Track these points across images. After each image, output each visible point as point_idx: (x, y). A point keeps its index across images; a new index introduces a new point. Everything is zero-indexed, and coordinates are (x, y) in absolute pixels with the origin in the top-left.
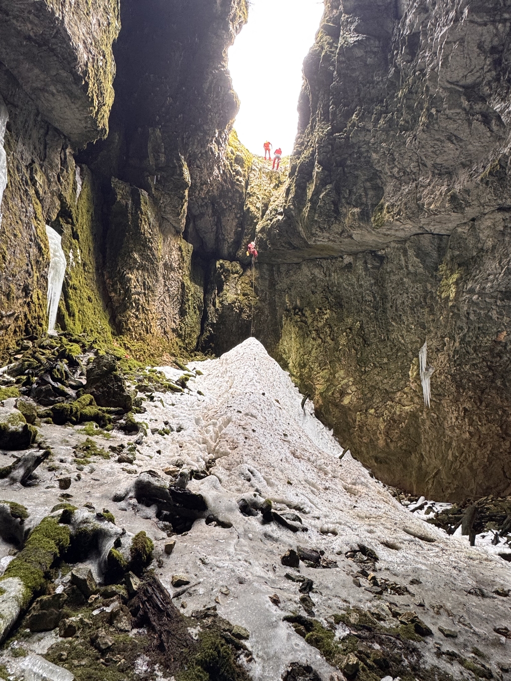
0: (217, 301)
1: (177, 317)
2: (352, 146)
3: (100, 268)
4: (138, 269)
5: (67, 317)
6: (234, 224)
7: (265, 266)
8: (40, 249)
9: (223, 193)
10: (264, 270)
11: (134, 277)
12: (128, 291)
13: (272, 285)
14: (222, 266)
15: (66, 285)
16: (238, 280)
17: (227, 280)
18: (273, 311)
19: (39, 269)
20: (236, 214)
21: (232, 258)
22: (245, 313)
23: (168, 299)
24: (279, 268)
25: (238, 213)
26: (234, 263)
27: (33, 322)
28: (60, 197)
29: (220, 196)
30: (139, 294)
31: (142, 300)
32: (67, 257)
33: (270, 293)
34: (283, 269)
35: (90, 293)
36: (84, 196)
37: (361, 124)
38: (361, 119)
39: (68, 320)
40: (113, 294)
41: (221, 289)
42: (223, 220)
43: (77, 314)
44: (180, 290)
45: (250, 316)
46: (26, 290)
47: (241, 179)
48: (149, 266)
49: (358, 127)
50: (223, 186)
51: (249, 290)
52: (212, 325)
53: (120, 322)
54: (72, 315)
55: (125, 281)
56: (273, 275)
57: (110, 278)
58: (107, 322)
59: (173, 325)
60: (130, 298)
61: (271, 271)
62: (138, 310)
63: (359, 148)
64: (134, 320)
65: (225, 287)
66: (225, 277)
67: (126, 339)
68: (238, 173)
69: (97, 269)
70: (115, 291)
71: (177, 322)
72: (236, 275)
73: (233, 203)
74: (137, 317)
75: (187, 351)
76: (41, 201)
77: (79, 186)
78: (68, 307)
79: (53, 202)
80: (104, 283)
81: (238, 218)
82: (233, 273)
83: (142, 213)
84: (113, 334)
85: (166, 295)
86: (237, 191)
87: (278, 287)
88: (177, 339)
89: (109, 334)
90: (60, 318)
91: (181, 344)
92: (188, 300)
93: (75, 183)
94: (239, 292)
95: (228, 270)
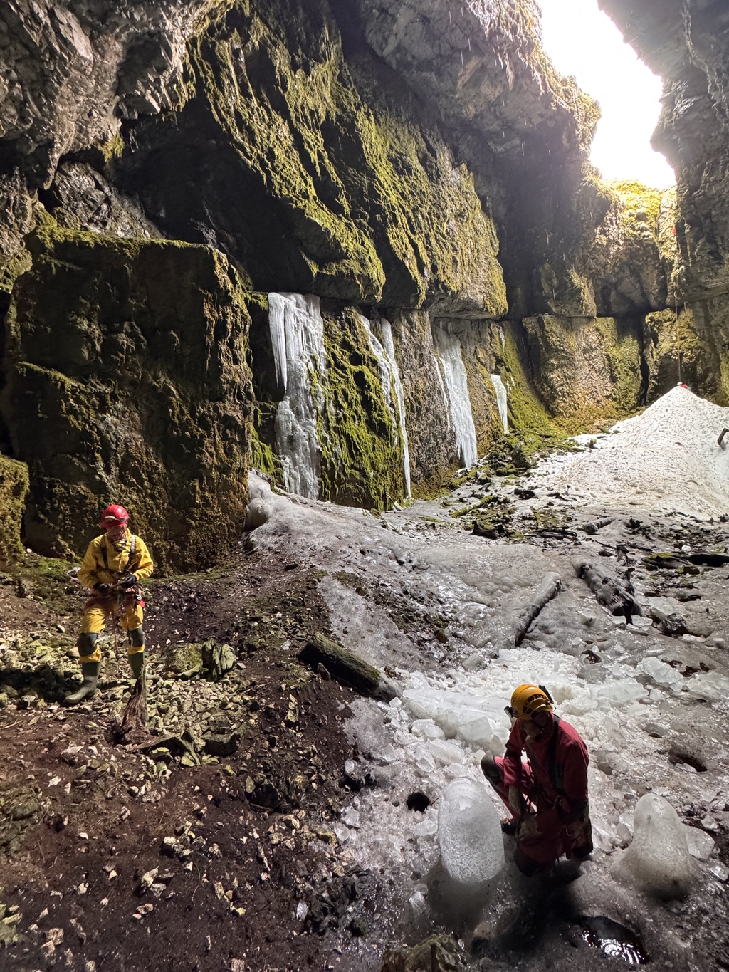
0: (654, 353)
1: (609, 384)
2: (713, 197)
3: (530, 380)
4: (557, 369)
5: (513, 420)
6: (655, 275)
7: (698, 304)
8: (490, 393)
9: (632, 254)
10: (697, 309)
11: (555, 377)
12: (553, 387)
13: (708, 320)
14: (652, 319)
15: (509, 403)
16: (671, 327)
17: (660, 330)
18: (714, 348)
19: (492, 402)
20: (654, 265)
21: (662, 307)
22: (686, 356)
23: (595, 375)
24: (712, 302)
25: (655, 264)
26: (665, 311)
27: (495, 430)
28: (494, 355)
29: (631, 258)
30: (562, 385)
31: (566, 388)
32: (506, 386)
33: (707, 330)
34: (716, 301)
35: (525, 399)
36: (508, 343)
37: (712, 179)
38: (711, 175)
39: (515, 422)
40: (543, 393)
41: (656, 341)
42: (643, 275)
43: (519, 417)
44: (606, 362)
45: (693, 358)
46: (487, 418)
47: (648, 233)
48: (566, 362)
49: (710, 182)
50: (630, 249)
51: (686, 332)
52: (654, 377)
53: (553, 409)
54: (516, 418)
55: (547, 381)
56: (708, 311)
57: (539, 383)
58: (543, 412)
59: (606, 393)
60: (555, 391)
61: (705, 307)
62: (564, 396)
63: (720, 196)
64: (563, 404)
65: (659, 338)
66: (658, 328)
67: (559, 419)
68: (642, 230)
69: (528, 381)
70: (544, 390)
71: (610, 389)
72: (668, 323)
73: (647, 257)
74: (564, 402)
75: (626, 410)
76: (484, 365)
77: (503, 341)
78: (513, 415)
79: (491, 361)
80: (535, 387)
81: (657, 268)
82: (666, 322)
83: (548, 332)
84: (549, 418)
85: (593, 372)
86: (648, 245)
87: (713, 323)
88: (613, 403)
89: (547, 420)
90: (510, 422)
91: (617, 406)
92: (616, 368)
93: (500, 340)
94: (674, 339)
95: (659, 321)
